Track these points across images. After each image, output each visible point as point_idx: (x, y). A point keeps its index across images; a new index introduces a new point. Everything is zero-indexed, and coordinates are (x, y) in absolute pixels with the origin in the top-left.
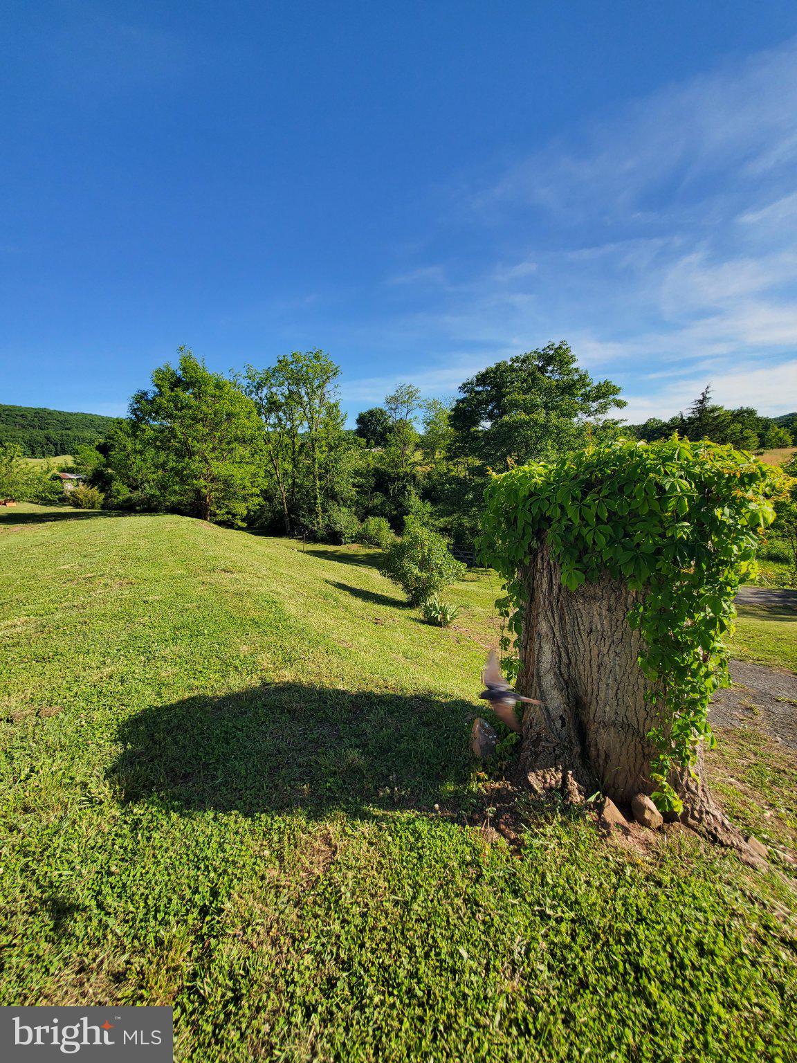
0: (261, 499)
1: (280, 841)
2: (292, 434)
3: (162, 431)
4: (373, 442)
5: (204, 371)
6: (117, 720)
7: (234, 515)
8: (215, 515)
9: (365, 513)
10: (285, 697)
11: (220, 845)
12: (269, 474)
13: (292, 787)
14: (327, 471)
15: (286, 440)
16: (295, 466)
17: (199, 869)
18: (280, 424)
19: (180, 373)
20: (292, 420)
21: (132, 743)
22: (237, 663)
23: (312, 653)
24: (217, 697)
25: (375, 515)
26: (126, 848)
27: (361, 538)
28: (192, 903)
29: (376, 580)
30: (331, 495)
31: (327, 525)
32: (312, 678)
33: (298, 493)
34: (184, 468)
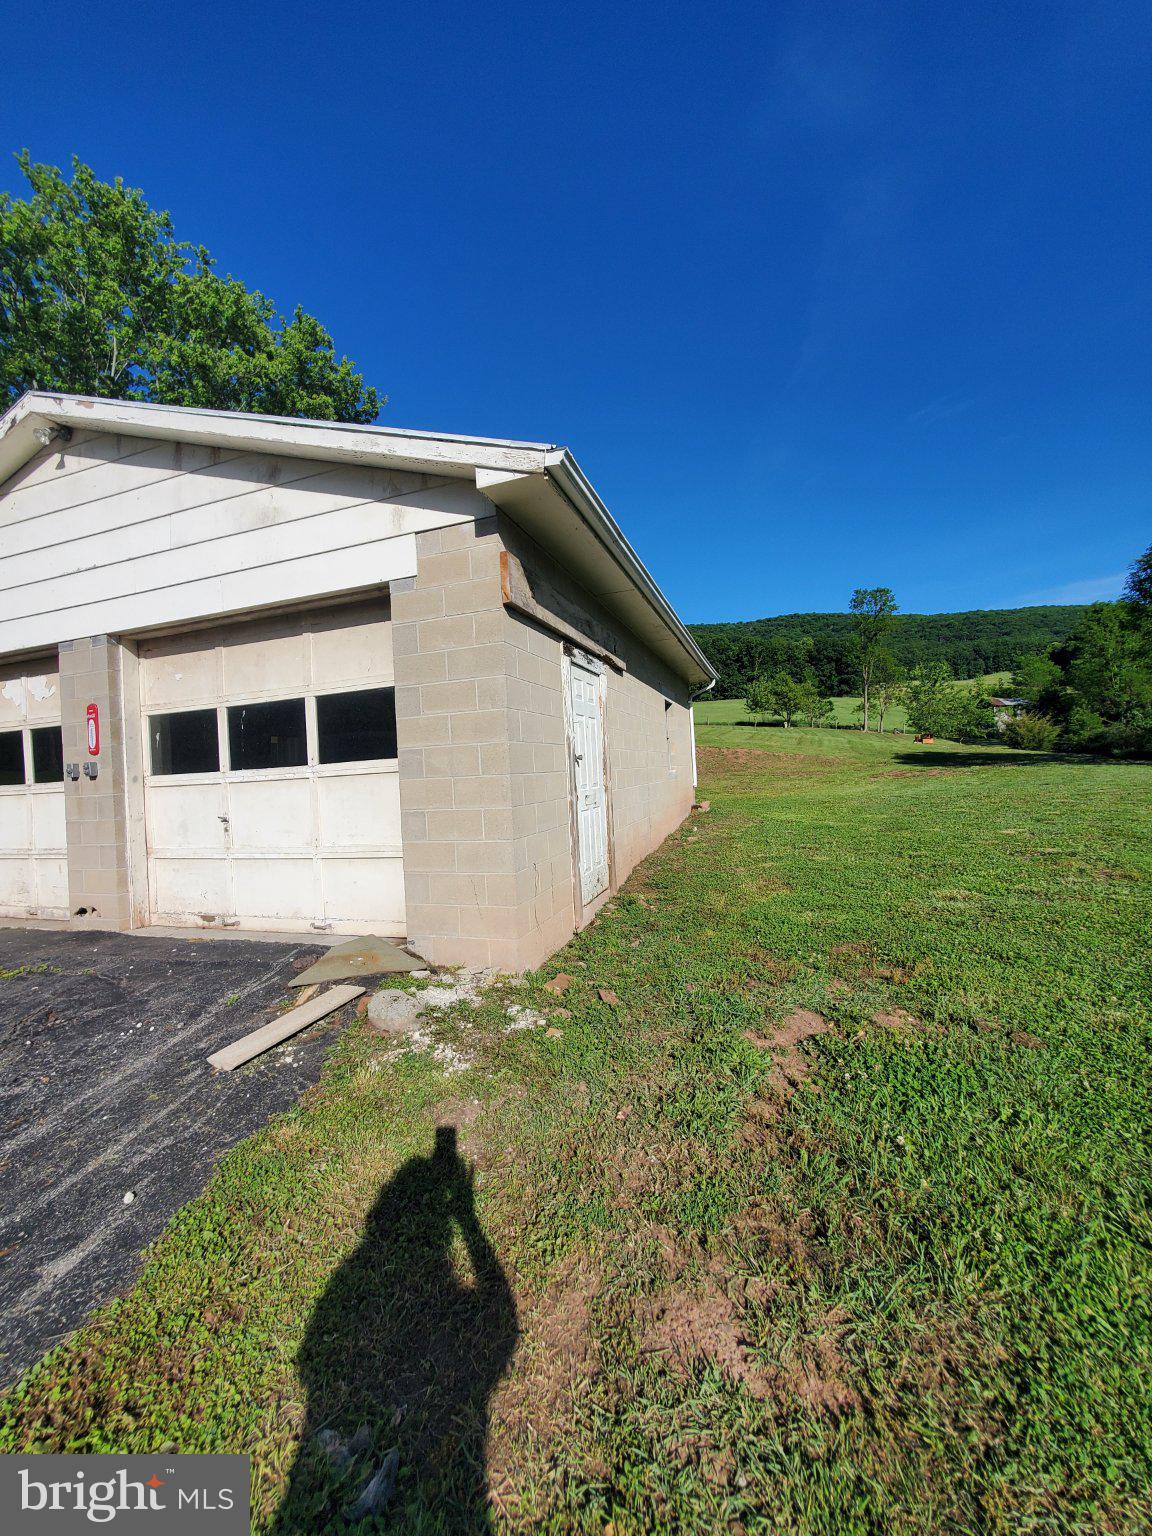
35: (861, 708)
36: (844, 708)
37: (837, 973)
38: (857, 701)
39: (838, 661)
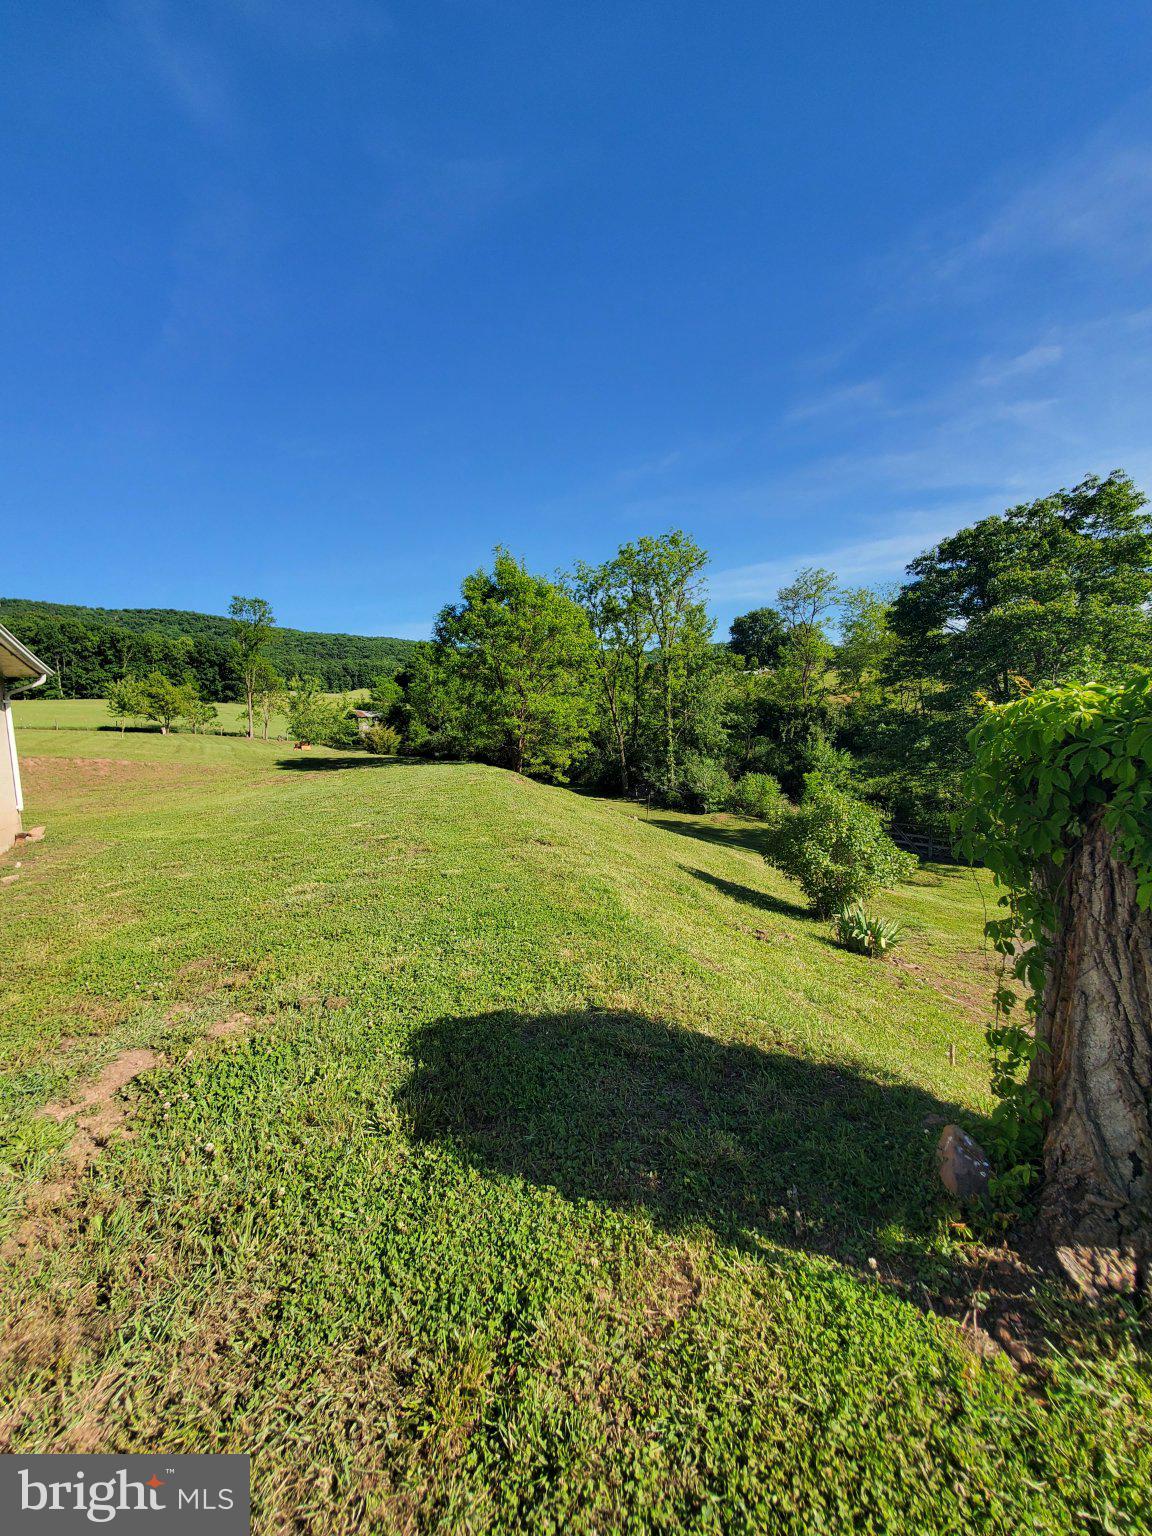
0: (590, 745)
1: (614, 1248)
2: (635, 653)
3: (469, 656)
4: (755, 660)
5: (524, 574)
6: (409, 1026)
7: (554, 767)
8: (529, 765)
9: (740, 768)
10: (622, 1032)
11: (532, 1231)
12: (602, 710)
13: (632, 1171)
14: (685, 704)
15: (628, 661)
16: (638, 698)
17: (503, 1257)
18: (619, 639)
19: (494, 579)
20: (635, 633)
21: (425, 1061)
22: (555, 972)
23: (661, 971)
24: (528, 1015)
25: (756, 770)
26: (415, 1203)
27: (733, 805)
28: (494, 1304)
29: (759, 872)
30: (690, 740)
31: (683, 784)
32: (661, 1010)
33: (641, 736)
34: (494, 703)
35: (246, 715)
36: (228, 714)
37: (178, 996)
38: (243, 708)
39: (221, 666)
